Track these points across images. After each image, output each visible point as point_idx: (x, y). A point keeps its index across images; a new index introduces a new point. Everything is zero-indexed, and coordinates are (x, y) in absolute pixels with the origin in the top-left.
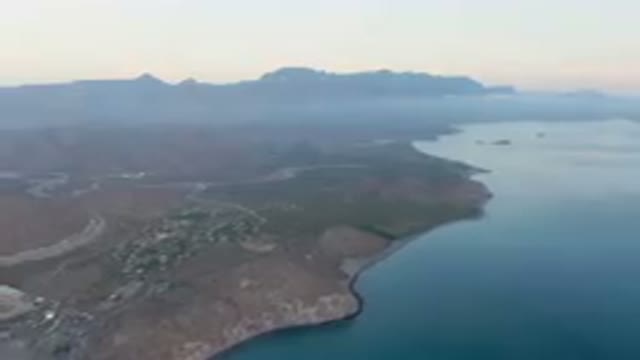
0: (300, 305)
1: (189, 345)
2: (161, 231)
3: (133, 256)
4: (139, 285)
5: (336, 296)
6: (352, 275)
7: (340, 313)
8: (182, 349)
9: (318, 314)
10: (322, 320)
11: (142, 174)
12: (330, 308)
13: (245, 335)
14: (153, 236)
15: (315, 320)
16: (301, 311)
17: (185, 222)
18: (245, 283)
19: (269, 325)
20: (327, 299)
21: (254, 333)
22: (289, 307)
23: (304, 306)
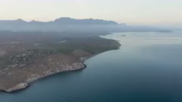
0: (67, 65)
1: (32, 75)
2: (24, 53)
3: (15, 59)
4: (17, 64)
5: (78, 63)
6: (82, 60)
7: (79, 68)
8: (30, 76)
9: (72, 68)
10: (74, 69)
11: (18, 42)
12: (76, 66)
13: (50, 73)
14: (22, 55)
15: (71, 69)
16: (67, 67)
17: (31, 52)
18: (50, 60)
19: (58, 71)
20: (75, 64)
21: (53, 73)
22: (64, 66)
23: (68, 66)
